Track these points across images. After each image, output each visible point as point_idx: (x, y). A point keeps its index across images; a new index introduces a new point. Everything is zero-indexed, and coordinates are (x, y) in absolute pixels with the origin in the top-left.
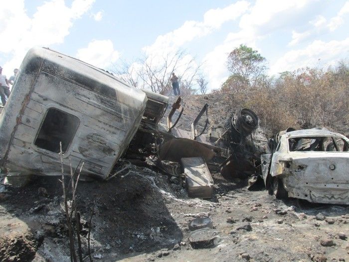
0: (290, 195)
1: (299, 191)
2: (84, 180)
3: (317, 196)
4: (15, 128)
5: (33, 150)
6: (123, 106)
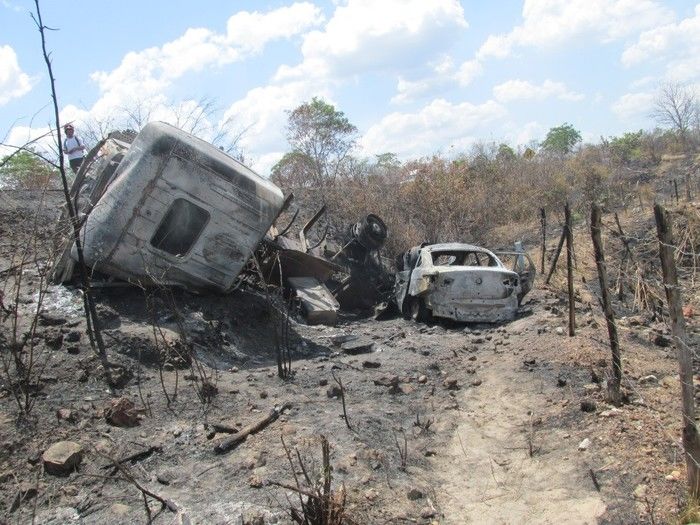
0: (435, 313)
1: (444, 309)
2: (197, 293)
3: (463, 314)
4: (130, 221)
5: (147, 249)
6: (262, 202)
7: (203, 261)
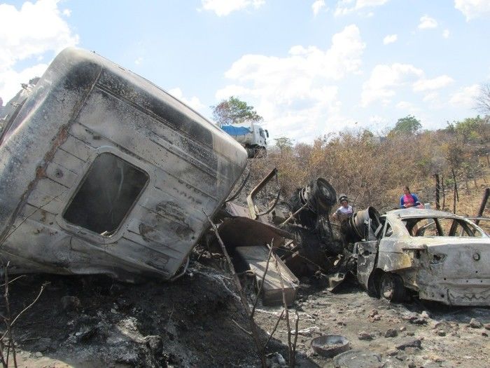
7: (140, 239)
